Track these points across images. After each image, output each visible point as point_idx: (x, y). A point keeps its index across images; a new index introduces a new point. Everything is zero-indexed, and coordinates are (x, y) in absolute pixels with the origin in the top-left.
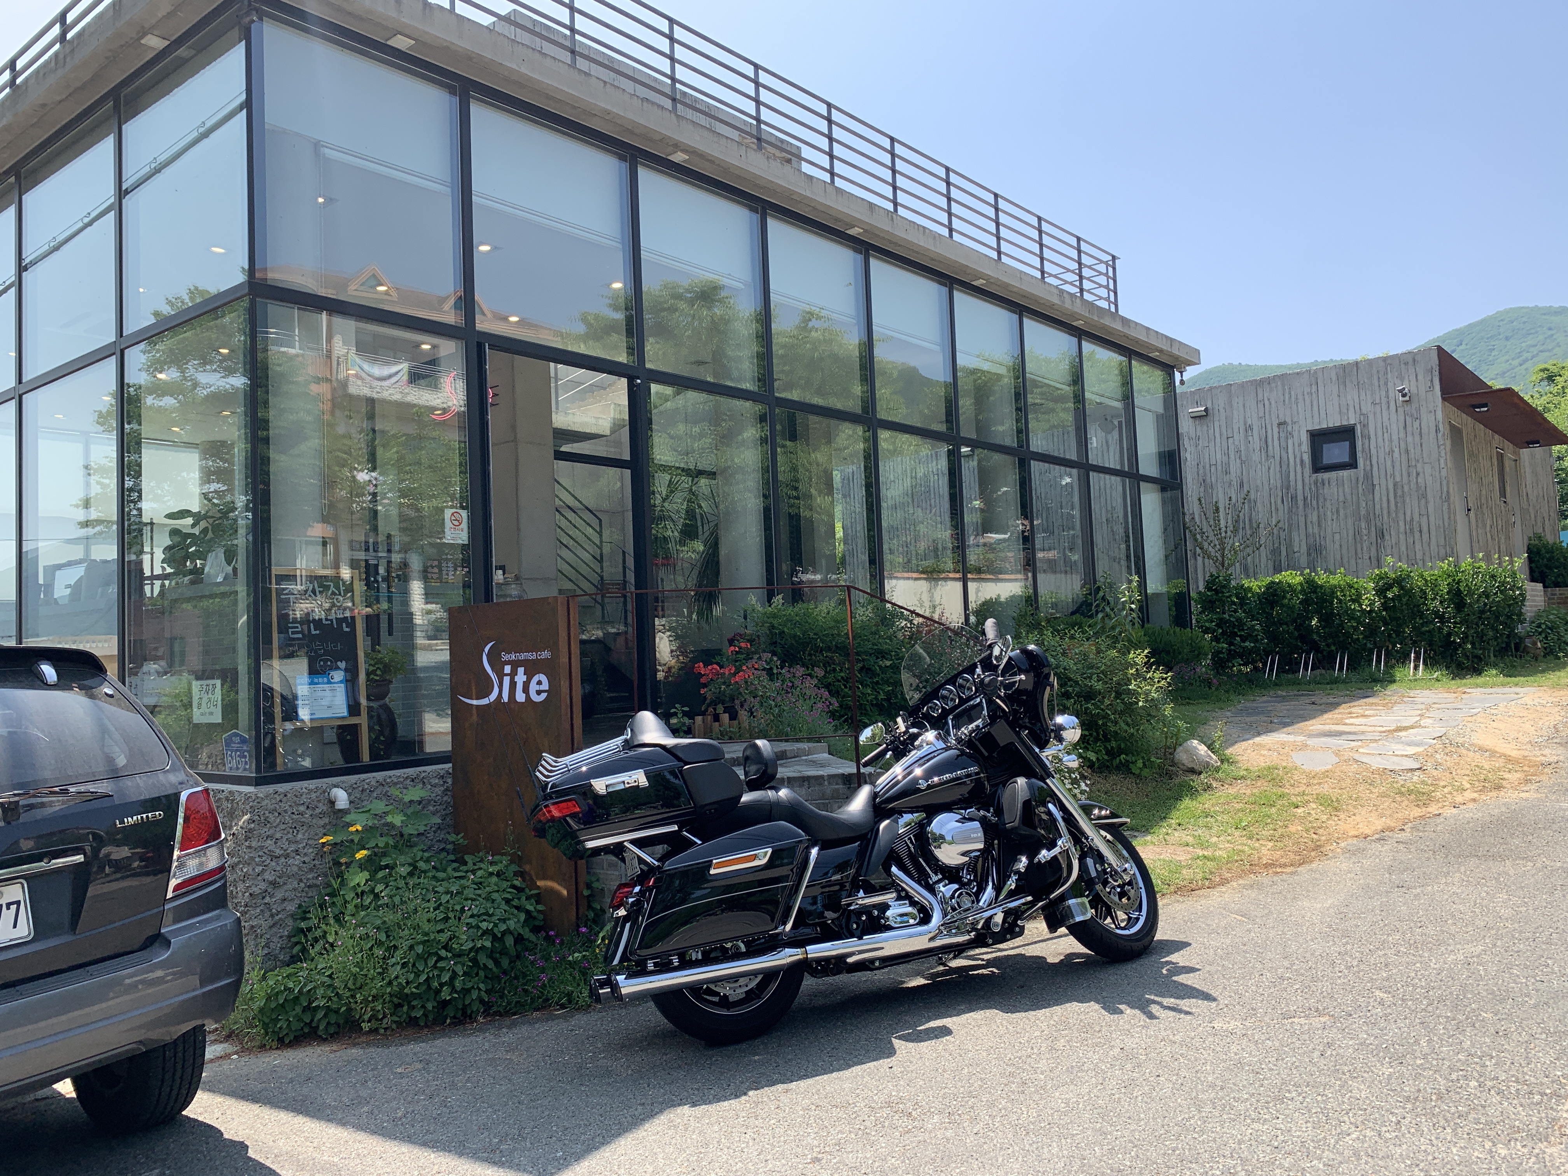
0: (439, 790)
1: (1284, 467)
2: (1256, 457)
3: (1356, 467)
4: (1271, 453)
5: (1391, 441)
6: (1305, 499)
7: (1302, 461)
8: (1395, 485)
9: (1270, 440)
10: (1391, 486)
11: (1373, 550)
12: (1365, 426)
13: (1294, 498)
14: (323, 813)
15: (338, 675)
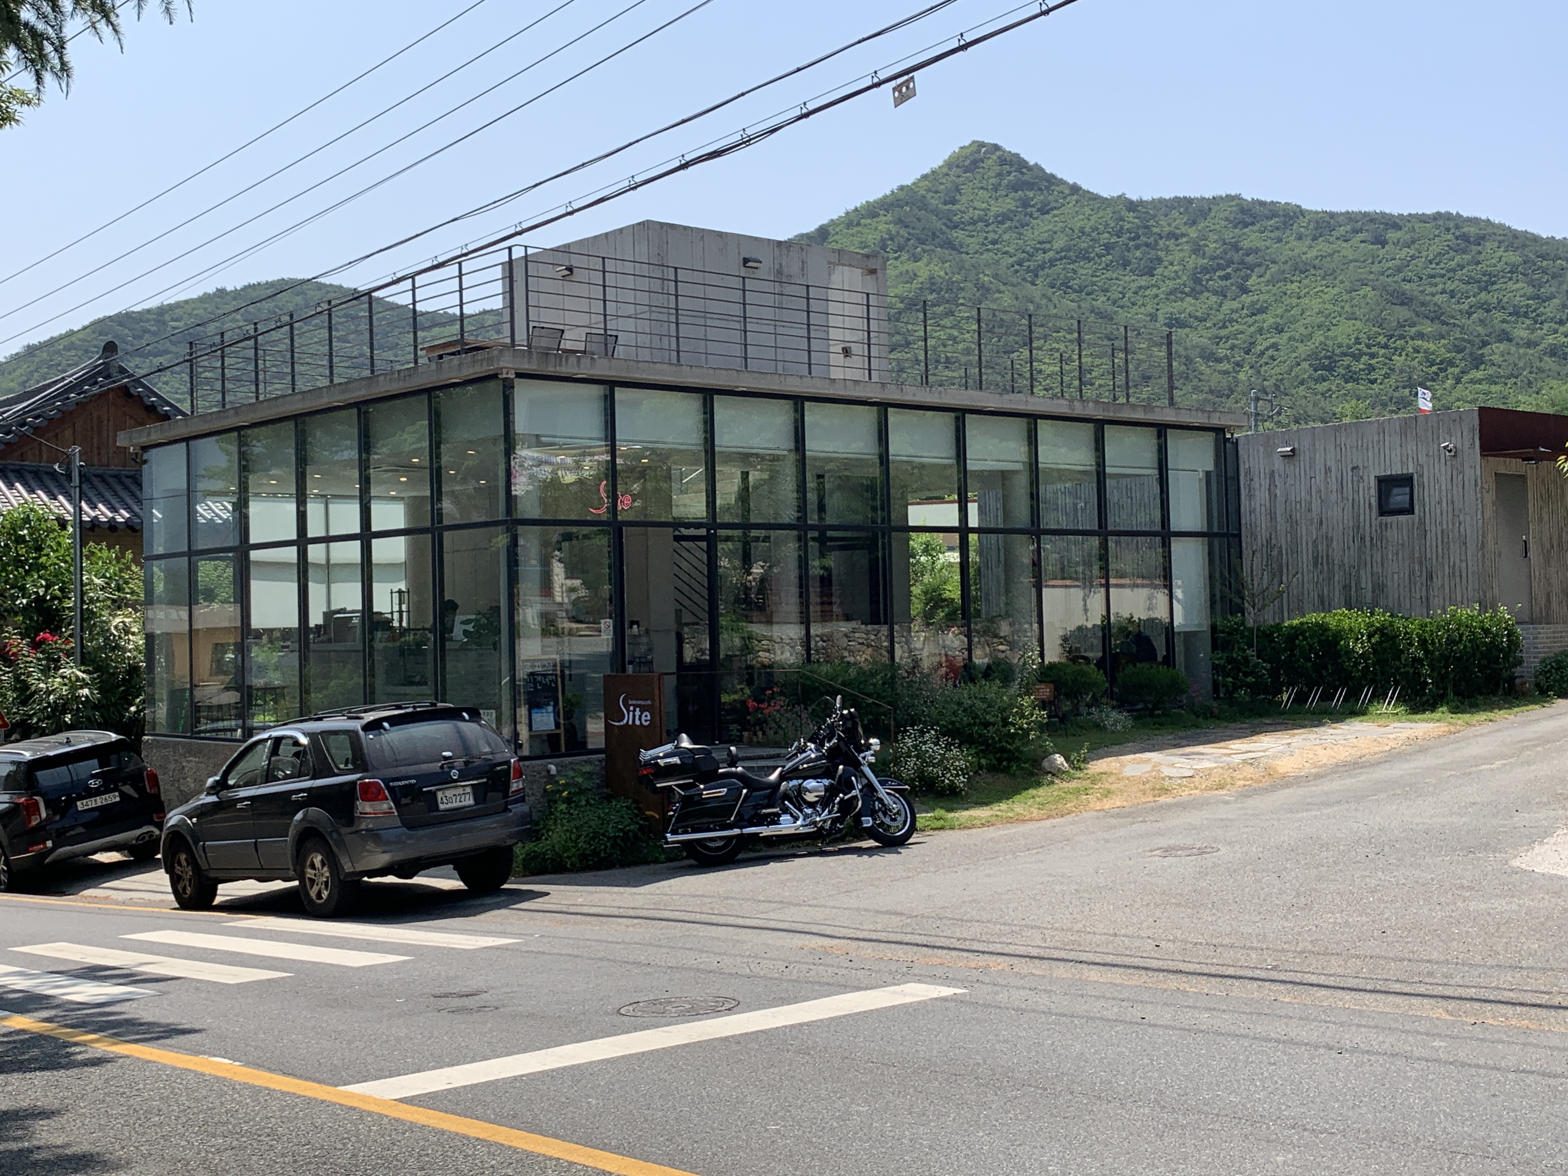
0: (598, 768)
1: (1356, 508)
2: (1334, 497)
3: (1413, 513)
4: (1345, 495)
5: (1440, 491)
6: (1372, 539)
7: (1370, 504)
8: (1442, 531)
9: (1345, 484)
10: (1439, 533)
11: (1424, 588)
12: (1421, 476)
13: (1363, 539)
14: (544, 777)
15: (550, 708)
